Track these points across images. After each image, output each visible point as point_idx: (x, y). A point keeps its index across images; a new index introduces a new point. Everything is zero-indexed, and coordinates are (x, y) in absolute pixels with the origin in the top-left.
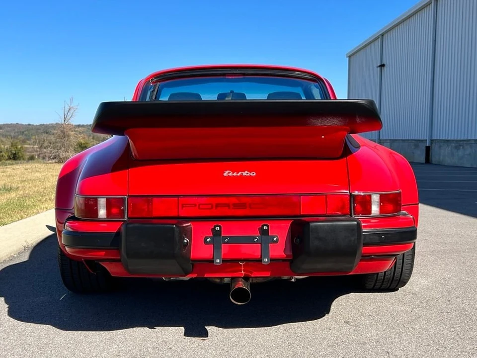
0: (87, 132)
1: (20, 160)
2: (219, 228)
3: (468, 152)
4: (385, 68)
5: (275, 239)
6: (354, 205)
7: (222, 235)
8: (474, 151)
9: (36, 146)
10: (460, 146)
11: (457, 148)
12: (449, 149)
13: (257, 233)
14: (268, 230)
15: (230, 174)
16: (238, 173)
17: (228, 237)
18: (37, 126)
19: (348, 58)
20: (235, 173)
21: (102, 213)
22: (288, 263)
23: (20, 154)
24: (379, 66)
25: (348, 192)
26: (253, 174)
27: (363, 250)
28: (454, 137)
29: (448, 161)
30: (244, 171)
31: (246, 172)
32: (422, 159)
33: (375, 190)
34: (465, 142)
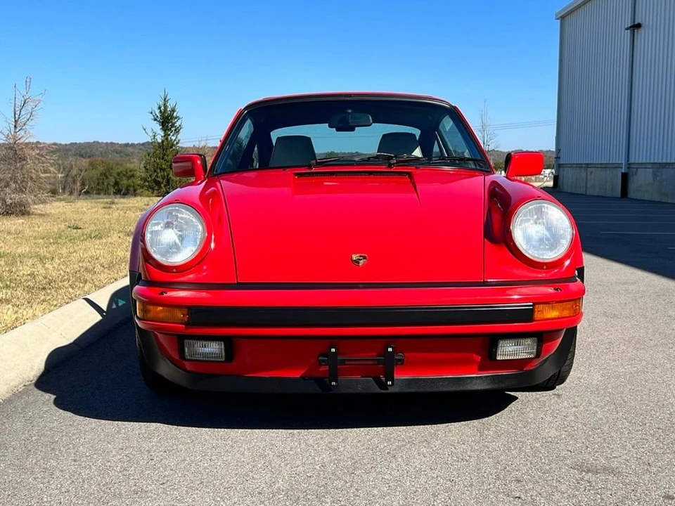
4: (642, 30)
9: (60, 175)
19: (559, 21)
24: (631, 27)
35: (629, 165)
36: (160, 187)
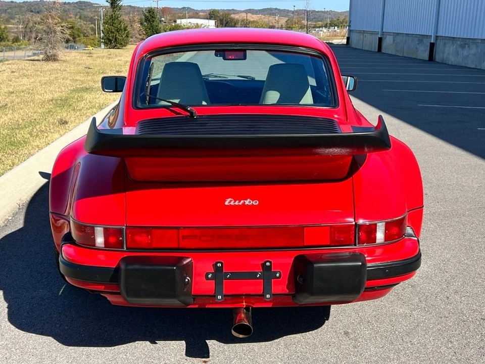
0: (74, 11)
1: (4, 41)
2: (220, 264)
3: (473, 52)
5: (278, 275)
6: (359, 234)
7: (224, 271)
8: (479, 51)
9: (21, 26)
10: (465, 44)
11: (463, 47)
12: (455, 47)
13: (259, 269)
14: (271, 266)
15: (232, 203)
16: (240, 202)
17: (230, 273)
18: (20, 3)
20: (237, 202)
21: (100, 240)
22: (291, 296)
23: (4, 35)
25: (353, 220)
26: (256, 203)
27: (366, 284)
28: (460, 35)
29: (452, 60)
30: (247, 200)
31: (248, 200)
32: (426, 56)
33: (380, 218)
34: (471, 41)
35: (383, 33)
36: (111, 43)
